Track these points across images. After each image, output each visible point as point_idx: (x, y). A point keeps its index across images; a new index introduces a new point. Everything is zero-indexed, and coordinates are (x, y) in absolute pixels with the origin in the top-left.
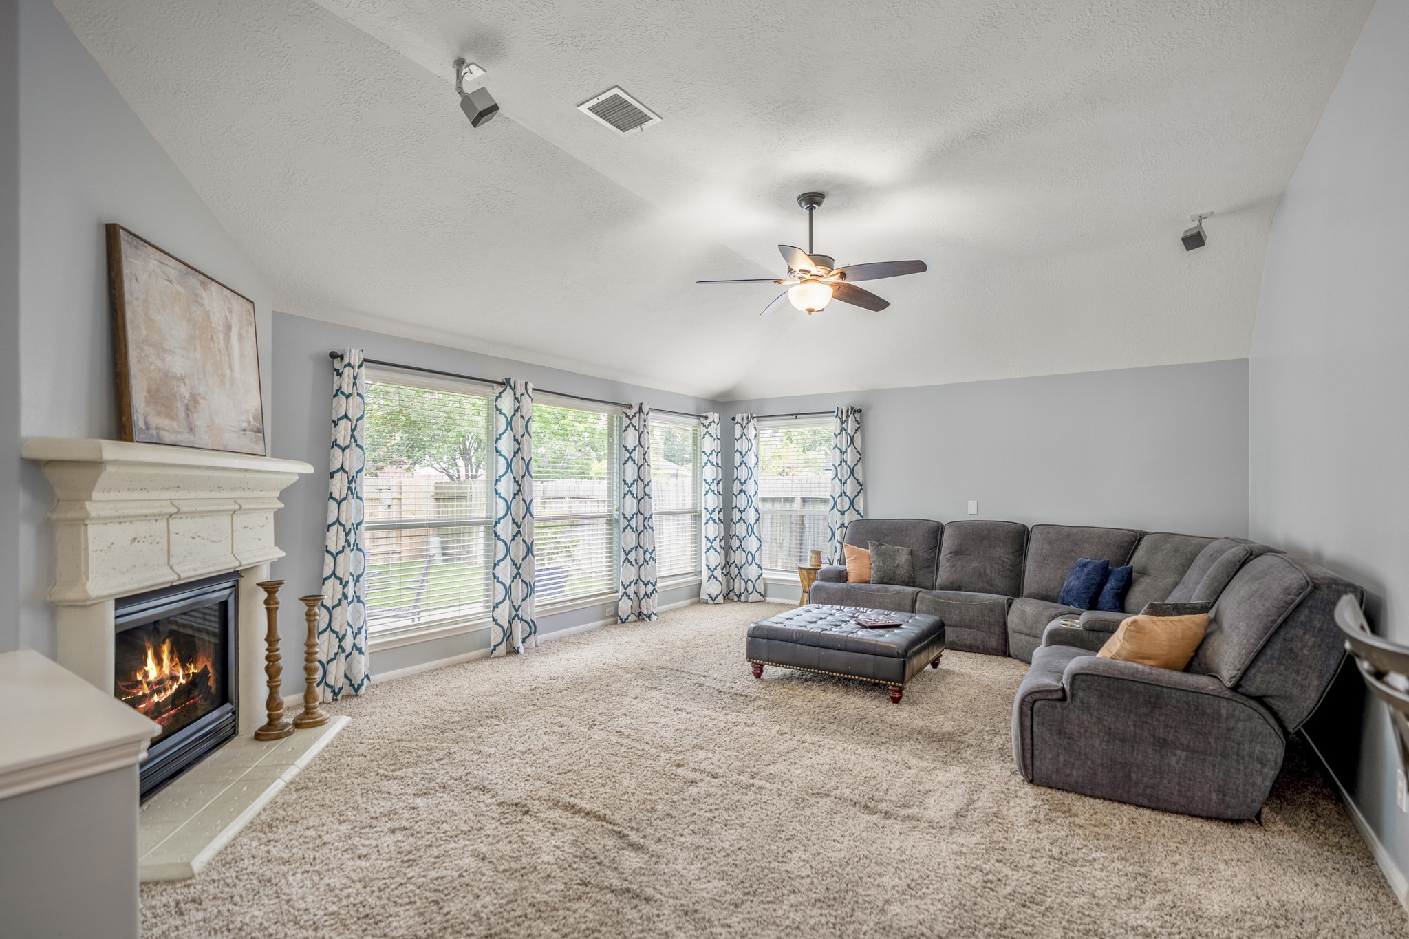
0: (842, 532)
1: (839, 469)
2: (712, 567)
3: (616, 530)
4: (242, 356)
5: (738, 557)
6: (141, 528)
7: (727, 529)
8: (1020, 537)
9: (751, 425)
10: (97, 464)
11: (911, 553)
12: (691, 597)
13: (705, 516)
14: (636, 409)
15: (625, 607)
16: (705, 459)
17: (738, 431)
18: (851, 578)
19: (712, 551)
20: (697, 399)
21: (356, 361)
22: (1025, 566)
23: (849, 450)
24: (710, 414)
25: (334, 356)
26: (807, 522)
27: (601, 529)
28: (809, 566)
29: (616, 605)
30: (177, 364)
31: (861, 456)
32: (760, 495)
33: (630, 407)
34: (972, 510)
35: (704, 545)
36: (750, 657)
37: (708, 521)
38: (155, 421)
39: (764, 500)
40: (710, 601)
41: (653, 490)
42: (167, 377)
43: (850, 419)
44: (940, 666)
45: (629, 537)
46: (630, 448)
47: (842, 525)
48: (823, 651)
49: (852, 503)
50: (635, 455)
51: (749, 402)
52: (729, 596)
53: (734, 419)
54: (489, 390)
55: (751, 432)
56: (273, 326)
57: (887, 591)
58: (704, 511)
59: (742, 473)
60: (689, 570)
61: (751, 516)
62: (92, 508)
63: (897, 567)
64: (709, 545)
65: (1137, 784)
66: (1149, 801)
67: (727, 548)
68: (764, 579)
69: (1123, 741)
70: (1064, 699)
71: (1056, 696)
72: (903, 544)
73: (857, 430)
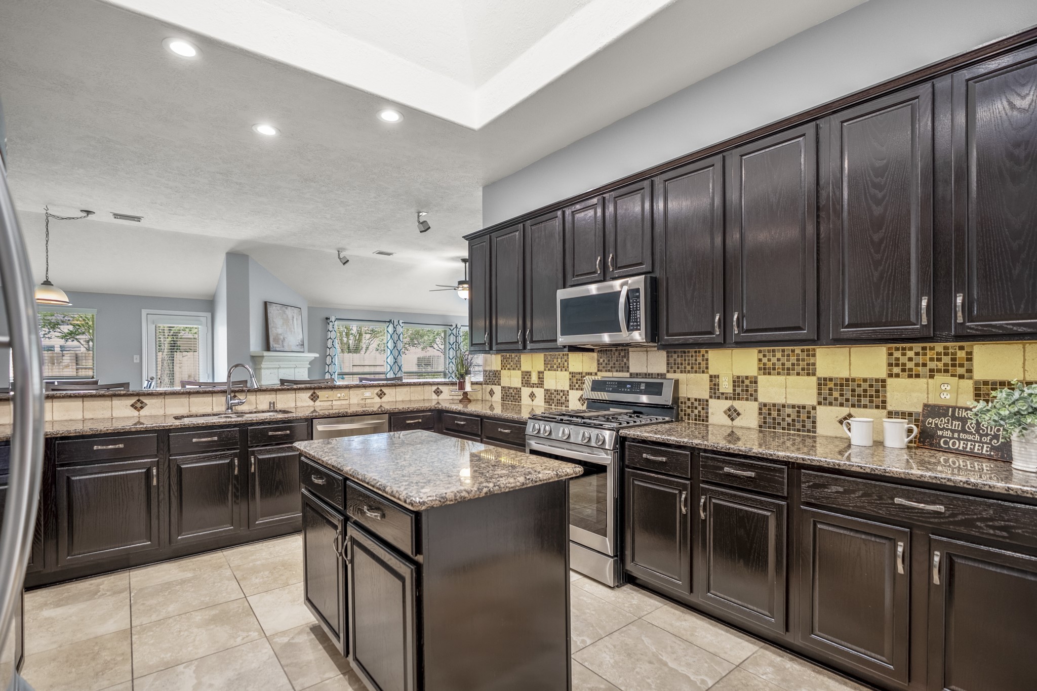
4: (297, 324)
6: (272, 371)
10: (263, 356)
21: (333, 320)
25: (327, 319)
30: (280, 331)
33: (452, 326)
38: (275, 345)
42: (277, 334)
46: (452, 343)
50: (454, 346)
54: (384, 324)
56: (308, 315)
62: (262, 366)
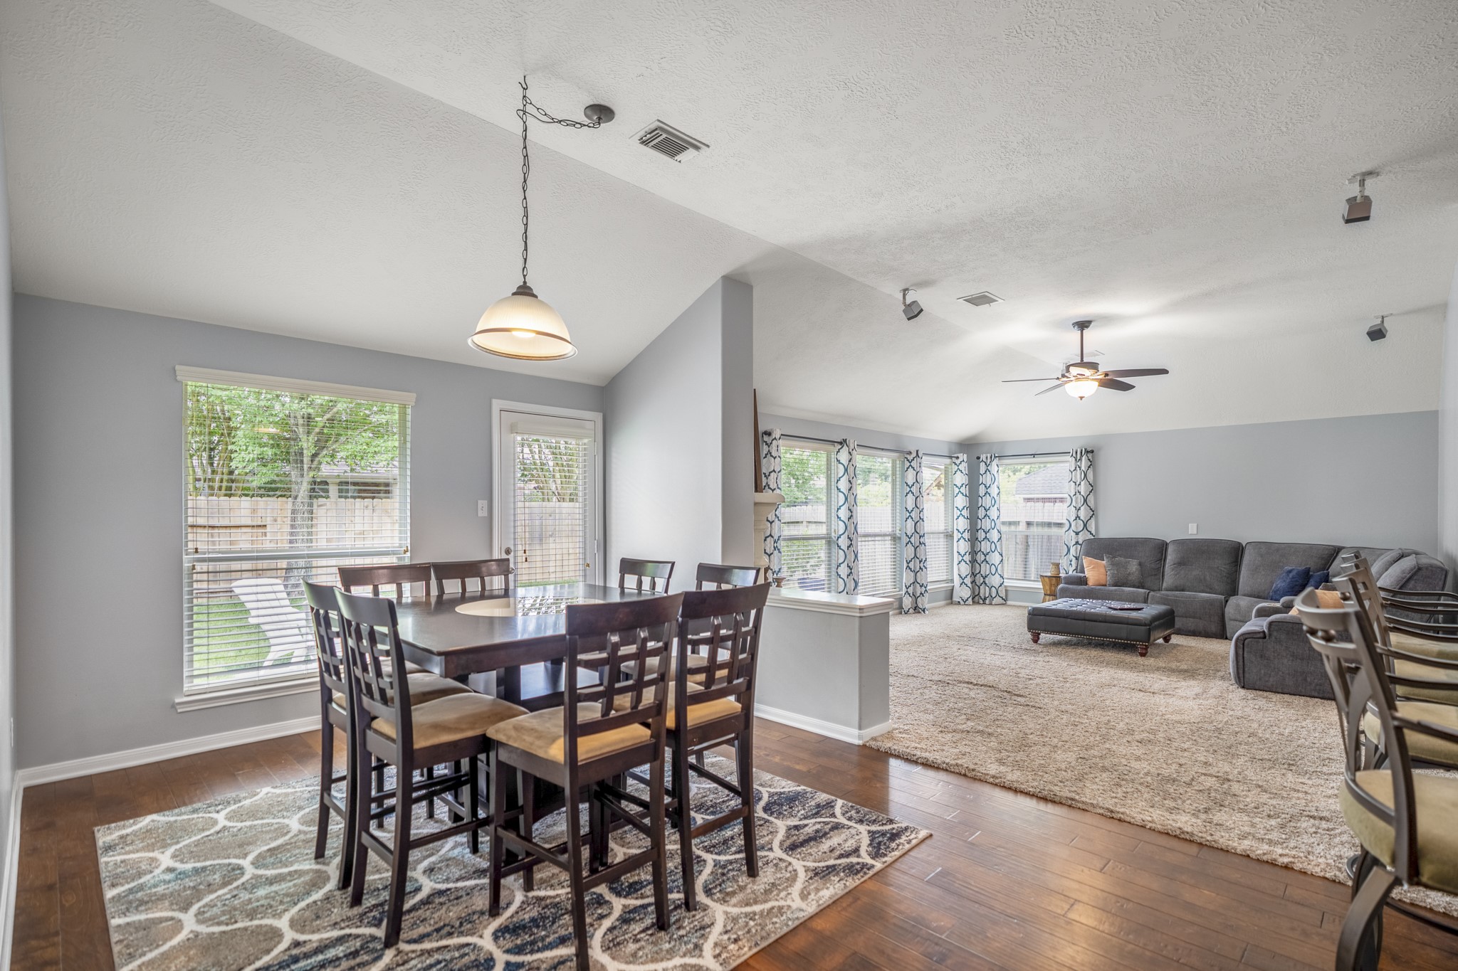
0: (1077, 548)
1: (1074, 498)
2: (963, 576)
3: (898, 545)
5: (983, 569)
7: (973, 546)
8: (1236, 552)
9: (994, 463)
11: (1140, 564)
12: (946, 600)
13: (956, 536)
14: (914, 455)
15: (907, 602)
16: (957, 490)
17: (983, 468)
18: (1091, 582)
19: (963, 563)
20: (950, 443)
21: (779, 436)
22: (1239, 574)
23: (1082, 483)
24: (960, 455)
25: (766, 433)
26: (1030, 541)
27: (888, 544)
28: (1049, 574)
29: (900, 600)
31: (1093, 488)
32: (1003, 519)
33: (909, 453)
34: (1191, 531)
35: (956, 558)
36: (1030, 629)
37: (959, 540)
39: (1004, 523)
40: (962, 602)
41: (926, 514)
43: (1083, 458)
44: (1170, 642)
45: (909, 550)
46: (910, 484)
47: (1077, 543)
48: (1087, 623)
49: (1085, 525)
50: (914, 489)
51: (991, 444)
52: (977, 599)
53: (978, 458)
54: (832, 447)
55: (994, 468)
57: (1123, 591)
58: (955, 532)
59: (987, 502)
60: (945, 578)
61: (994, 535)
63: (1129, 574)
64: (961, 558)
65: (1310, 684)
66: (1319, 693)
67: (973, 561)
68: (1005, 586)
69: (1302, 659)
70: (1265, 637)
71: (1258, 636)
72: (1132, 557)
73: (1089, 467)
